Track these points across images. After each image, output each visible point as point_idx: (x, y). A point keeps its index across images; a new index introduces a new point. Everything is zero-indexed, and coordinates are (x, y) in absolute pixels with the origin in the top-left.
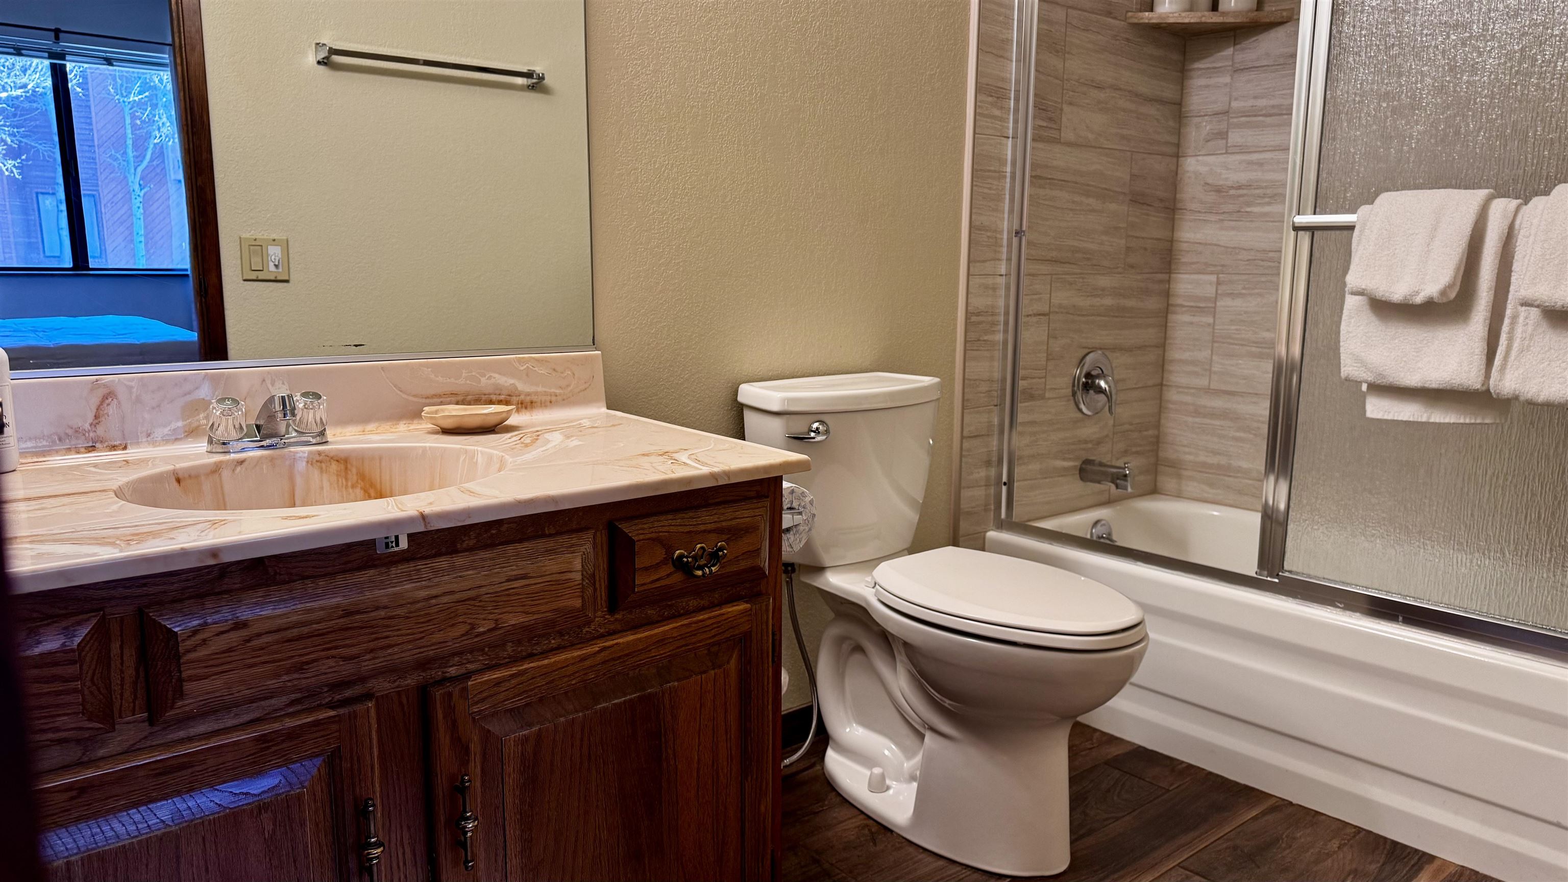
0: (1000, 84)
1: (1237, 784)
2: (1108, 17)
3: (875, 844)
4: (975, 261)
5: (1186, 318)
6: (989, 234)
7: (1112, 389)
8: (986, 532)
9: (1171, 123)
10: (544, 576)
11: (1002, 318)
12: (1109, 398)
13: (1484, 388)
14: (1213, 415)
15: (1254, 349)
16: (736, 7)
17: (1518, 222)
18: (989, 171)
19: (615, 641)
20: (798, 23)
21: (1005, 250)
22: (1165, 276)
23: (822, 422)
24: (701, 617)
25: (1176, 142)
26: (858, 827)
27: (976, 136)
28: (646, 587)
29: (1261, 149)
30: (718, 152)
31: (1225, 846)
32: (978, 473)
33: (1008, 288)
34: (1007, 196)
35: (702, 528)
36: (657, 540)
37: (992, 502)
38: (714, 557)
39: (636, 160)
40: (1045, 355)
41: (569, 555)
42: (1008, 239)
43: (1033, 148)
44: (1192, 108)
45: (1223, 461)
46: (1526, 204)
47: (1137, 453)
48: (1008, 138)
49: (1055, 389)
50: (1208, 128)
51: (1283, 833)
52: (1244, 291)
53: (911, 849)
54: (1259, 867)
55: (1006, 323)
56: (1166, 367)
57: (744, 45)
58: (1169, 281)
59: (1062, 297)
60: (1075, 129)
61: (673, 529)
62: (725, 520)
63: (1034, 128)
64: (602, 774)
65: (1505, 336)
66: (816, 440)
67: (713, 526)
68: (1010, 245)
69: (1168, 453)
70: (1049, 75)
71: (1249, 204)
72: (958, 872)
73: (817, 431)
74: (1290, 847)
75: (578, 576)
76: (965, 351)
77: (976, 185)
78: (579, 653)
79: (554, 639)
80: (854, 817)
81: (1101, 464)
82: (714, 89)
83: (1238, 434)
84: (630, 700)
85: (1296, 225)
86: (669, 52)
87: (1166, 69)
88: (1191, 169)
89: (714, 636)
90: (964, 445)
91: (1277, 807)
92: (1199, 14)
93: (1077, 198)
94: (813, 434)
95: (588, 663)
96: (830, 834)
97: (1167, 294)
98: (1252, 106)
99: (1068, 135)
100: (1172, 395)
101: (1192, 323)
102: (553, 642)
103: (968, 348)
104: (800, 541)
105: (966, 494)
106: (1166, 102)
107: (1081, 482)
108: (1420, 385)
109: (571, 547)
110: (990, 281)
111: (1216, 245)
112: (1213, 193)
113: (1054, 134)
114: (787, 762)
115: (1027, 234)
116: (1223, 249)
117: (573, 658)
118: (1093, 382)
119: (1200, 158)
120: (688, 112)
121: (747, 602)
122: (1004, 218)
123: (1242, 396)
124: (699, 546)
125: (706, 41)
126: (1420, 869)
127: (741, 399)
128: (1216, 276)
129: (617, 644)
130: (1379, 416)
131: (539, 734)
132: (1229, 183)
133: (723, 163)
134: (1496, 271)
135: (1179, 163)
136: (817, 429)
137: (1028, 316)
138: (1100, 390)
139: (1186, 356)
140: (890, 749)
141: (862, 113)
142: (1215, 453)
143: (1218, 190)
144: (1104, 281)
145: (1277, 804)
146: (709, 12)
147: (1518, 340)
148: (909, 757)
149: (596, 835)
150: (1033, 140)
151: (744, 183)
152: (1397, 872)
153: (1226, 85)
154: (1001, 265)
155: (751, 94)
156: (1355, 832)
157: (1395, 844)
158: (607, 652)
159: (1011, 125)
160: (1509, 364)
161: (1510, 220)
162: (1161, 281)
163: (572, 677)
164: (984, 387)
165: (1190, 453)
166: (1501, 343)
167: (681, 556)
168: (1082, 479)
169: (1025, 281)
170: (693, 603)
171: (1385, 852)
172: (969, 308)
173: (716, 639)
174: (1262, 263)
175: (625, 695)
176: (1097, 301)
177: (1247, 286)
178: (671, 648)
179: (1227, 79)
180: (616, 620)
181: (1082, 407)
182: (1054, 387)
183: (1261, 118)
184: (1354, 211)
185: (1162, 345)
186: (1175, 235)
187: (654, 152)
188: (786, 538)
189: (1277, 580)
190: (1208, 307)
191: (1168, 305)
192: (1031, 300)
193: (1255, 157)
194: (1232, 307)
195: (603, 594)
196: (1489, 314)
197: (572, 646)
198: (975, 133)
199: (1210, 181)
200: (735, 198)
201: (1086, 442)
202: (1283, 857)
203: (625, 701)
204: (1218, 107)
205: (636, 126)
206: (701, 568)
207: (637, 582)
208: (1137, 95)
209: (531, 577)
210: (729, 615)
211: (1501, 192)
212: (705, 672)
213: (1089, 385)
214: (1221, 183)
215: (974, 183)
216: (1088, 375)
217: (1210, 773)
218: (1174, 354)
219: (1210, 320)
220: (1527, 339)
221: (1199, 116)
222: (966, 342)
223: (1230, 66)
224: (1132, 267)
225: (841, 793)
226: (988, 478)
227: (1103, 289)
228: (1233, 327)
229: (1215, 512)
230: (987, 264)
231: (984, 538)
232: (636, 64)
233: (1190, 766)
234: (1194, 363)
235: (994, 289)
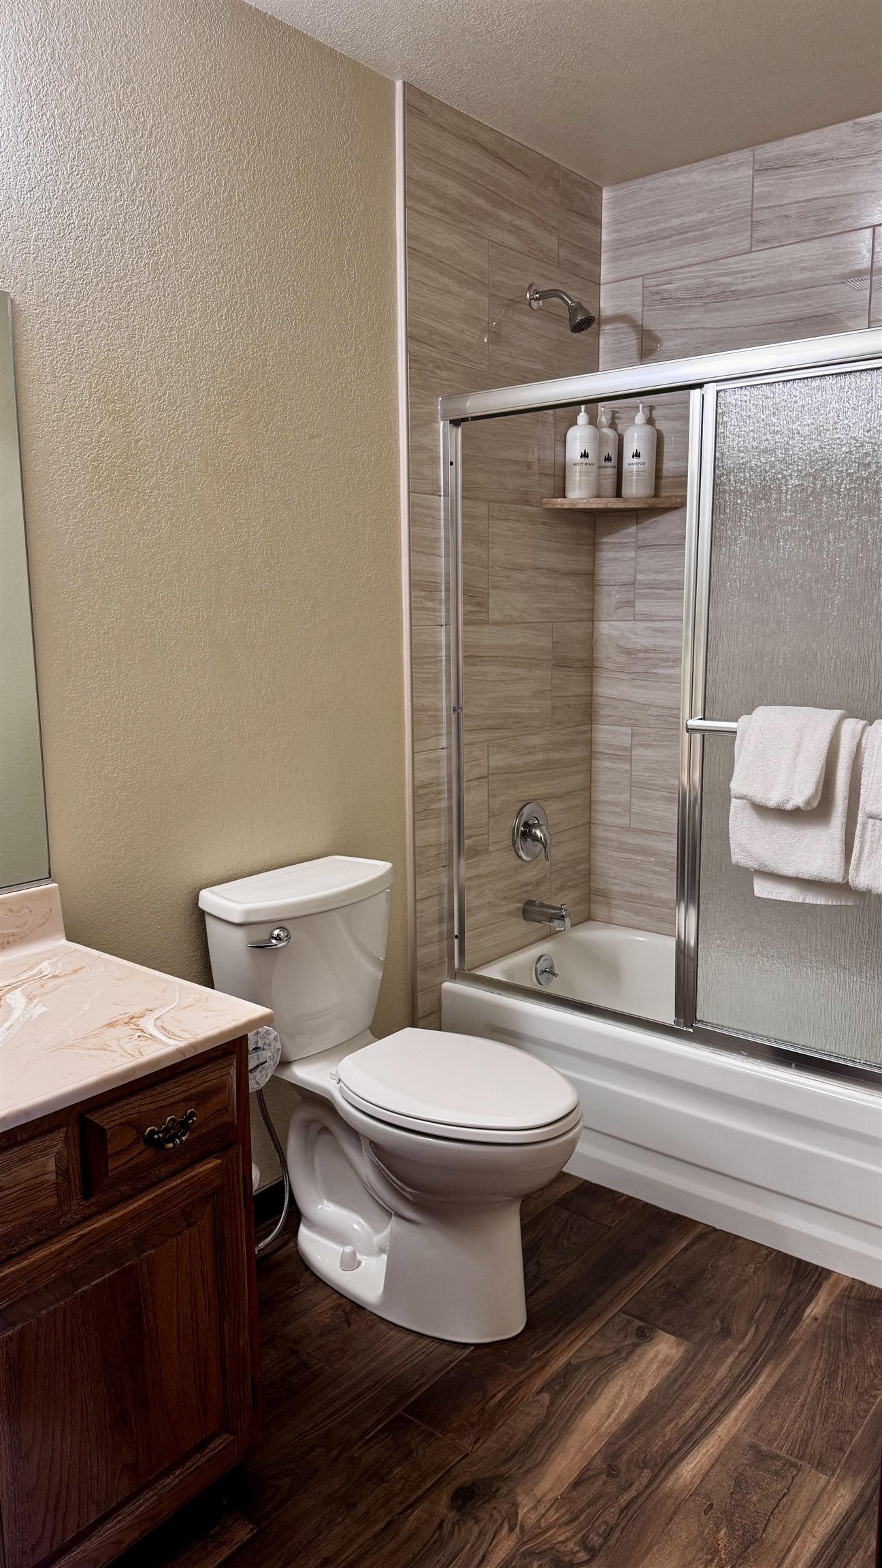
0: (431, 579)
1: (669, 1213)
2: (525, 505)
3: (349, 1325)
4: (418, 740)
5: (607, 764)
6: (429, 713)
7: (547, 835)
8: (441, 983)
9: (586, 592)
10: (19, 1184)
11: (445, 787)
12: (545, 846)
13: (844, 882)
14: (633, 851)
15: (665, 794)
16: (178, 540)
17: (864, 741)
18: (426, 657)
19: (92, 1227)
20: (240, 547)
21: (444, 725)
22: (587, 727)
23: (282, 928)
24: (174, 1184)
25: (592, 608)
26: (333, 1308)
27: (413, 628)
28: (119, 1170)
29: (663, 618)
30: (168, 676)
31: (659, 1283)
32: (432, 930)
33: (449, 759)
34: (444, 678)
35: (171, 1100)
36: (129, 1123)
37: (446, 955)
38: (184, 1125)
39: (87, 695)
40: (487, 813)
41: (42, 1159)
42: (447, 715)
43: (464, 632)
44: (603, 577)
45: (646, 892)
46: (871, 725)
47: (572, 886)
48: (442, 625)
49: (496, 842)
50: (618, 596)
51: (708, 1264)
52: (655, 743)
53: (382, 1327)
54: (688, 1303)
55: (450, 791)
56: (593, 807)
57: (188, 574)
58: (591, 731)
59: (497, 760)
60: (501, 610)
61: (144, 1108)
62: (194, 1087)
63: (464, 614)
64: (85, 1351)
65: (858, 839)
66: (278, 946)
67: (182, 1096)
68: (449, 721)
69: (598, 884)
70: (475, 565)
71: (655, 666)
72: (427, 1345)
73: (278, 938)
74: (715, 1276)
75: (52, 1177)
76: (414, 821)
77: (415, 672)
78: (58, 1246)
79: (31, 1237)
80: (329, 1297)
81: (542, 905)
82: (161, 618)
83: (657, 868)
84: (109, 1278)
85: (689, 727)
86: (114, 589)
87: (579, 544)
88: (603, 631)
89: (187, 1198)
90: (417, 908)
91: (704, 1234)
92: (605, 500)
93: (507, 670)
94: (274, 941)
95: (65, 1255)
96: (305, 1319)
97: (590, 743)
98: (654, 580)
99: (495, 615)
100: (599, 832)
101: (612, 769)
102: (31, 1239)
103: (416, 819)
104: (266, 1076)
105: (421, 952)
106: (581, 574)
107: (524, 921)
108: (794, 875)
109: (44, 1150)
110: (433, 755)
111: (629, 701)
112: (624, 655)
113: (482, 617)
114: (261, 1245)
115: (464, 709)
116: (635, 704)
117: (51, 1253)
118: (531, 831)
119: (612, 623)
120: (137, 643)
121: (217, 1158)
122: (442, 697)
123: (658, 835)
124: (169, 1118)
125: (151, 574)
126: (820, 1286)
127: (202, 905)
128: (630, 728)
129: (93, 1229)
130: (765, 896)
131: (22, 1333)
132: (637, 647)
133: (173, 685)
134: (849, 783)
135: (594, 627)
136: (278, 935)
137: (469, 781)
138: (536, 839)
139: (609, 797)
140: (359, 1223)
141: (305, 621)
142: (638, 884)
143: (629, 652)
144: (534, 740)
145: (703, 1232)
146: (152, 548)
147: (868, 843)
148: (377, 1231)
149: (82, 1409)
150: (465, 624)
151: (195, 700)
152: (801, 1291)
153: (632, 559)
154: (442, 739)
155: (197, 618)
156: (767, 1254)
157: (800, 1261)
158: (85, 1239)
159: (443, 614)
160: (863, 863)
161: (857, 740)
162: (584, 732)
163: (52, 1271)
164: (433, 852)
165: (617, 884)
166: (855, 846)
167: (152, 1132)
168: (525, 919)
169: (465, 750)
170: (165, 1170)
171: (792, 1272)
172: (415, 783)
173: (190, 1200)
174: (669, 719)
175: (104, 1274)
176: (530, 758)
177: (657, 738)
178: (146, 1220)
179: (632, 554)
180: (91, 1204)
181: (521, 853)
182: (495, 840)
183: (662, 591)
184: (736, 720)
185: (589, 788)
186: (594, 690)
187: (104, 684)
188: (252, 1077)
189: (691, 1030)
190: (624, 755)
191: (591, 752)
192: (472, 766)
193: (659, 625)
194: (645, 756)
195: (78, 1183)
196: (845, 820)
197: (49, 1239)
198: (411, 626)
199: (621, 644)
200: (188, 715)
201: (527, 885)
202: (709, 1289)
203: (104, 1279)
204: (626, 578)
205: (85, 662)
206: (171, 1140)
207: (110, 1168)
208: (555, 571)
209: (6, 1189)
210: (202, 1175)
211: (851, 714)
212: (180, 1233)
213: (526, 833)
214: (630, 646)
215: (414, 670)
216: (526, 825)
217: (647, 1204)
218: (600, 795)
219: (627, 767)
220: (875, 843)
221: (610, 586)
222: (414, 813)
223: (634, 542)
224: (559, 723)
225: (317, 1274)
226: (441, 933)
227: (534, 747)
228: (647, 774)
229: (640, 937)
230: (429, 741)
231: (440, 989)
232: (82, 605)
233: (630, 1198)
234: (616, 804)
235: (437, 761)
